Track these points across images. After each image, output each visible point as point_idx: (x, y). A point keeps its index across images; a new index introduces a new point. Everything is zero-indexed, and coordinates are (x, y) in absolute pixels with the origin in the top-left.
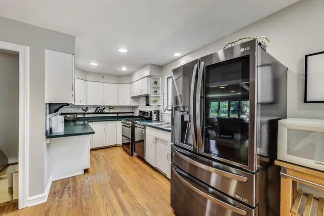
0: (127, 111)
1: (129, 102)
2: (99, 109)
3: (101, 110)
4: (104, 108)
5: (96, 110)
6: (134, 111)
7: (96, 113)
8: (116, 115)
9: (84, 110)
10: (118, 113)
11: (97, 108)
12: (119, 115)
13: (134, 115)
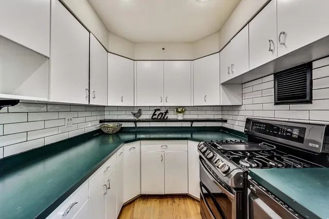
0: (212, 117)
1: (218, 97)
2: (157, 113)
3: (162, 114)
4: (167, 112)
5: (154, 114)
6: (225, 117)
7: (153, 120)
8: (188, 124)
9: (134, 115)
10: (192, 121)
11: (156, 110)
12: (195, 124)
13: (225, 125)
